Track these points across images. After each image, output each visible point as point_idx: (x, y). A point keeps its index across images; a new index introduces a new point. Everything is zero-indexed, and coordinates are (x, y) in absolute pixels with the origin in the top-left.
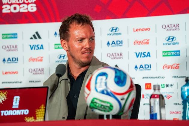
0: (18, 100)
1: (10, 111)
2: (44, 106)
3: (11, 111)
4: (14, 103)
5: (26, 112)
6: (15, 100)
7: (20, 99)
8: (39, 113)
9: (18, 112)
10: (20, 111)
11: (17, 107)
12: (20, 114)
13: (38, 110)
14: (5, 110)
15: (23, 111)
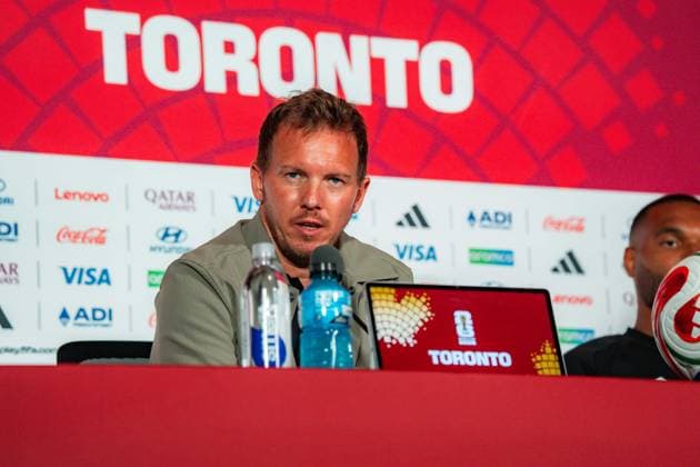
0: (469, 322)
1: (455, 353)
2: (552, 347)
3: (460, 353)
4: (459, 330)
5: (505, 359)
6: (458, 320)
7: (473, 318)
8: (544, 365)
9: (481, 359)
10: (486, 354)
11: (474, 343)
12: (486, 363)
13: (539, 358)
14: (440, 349)
15: (494, 355)
